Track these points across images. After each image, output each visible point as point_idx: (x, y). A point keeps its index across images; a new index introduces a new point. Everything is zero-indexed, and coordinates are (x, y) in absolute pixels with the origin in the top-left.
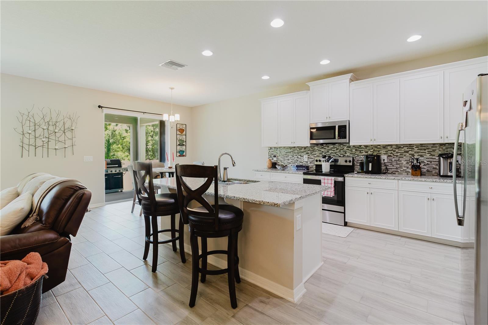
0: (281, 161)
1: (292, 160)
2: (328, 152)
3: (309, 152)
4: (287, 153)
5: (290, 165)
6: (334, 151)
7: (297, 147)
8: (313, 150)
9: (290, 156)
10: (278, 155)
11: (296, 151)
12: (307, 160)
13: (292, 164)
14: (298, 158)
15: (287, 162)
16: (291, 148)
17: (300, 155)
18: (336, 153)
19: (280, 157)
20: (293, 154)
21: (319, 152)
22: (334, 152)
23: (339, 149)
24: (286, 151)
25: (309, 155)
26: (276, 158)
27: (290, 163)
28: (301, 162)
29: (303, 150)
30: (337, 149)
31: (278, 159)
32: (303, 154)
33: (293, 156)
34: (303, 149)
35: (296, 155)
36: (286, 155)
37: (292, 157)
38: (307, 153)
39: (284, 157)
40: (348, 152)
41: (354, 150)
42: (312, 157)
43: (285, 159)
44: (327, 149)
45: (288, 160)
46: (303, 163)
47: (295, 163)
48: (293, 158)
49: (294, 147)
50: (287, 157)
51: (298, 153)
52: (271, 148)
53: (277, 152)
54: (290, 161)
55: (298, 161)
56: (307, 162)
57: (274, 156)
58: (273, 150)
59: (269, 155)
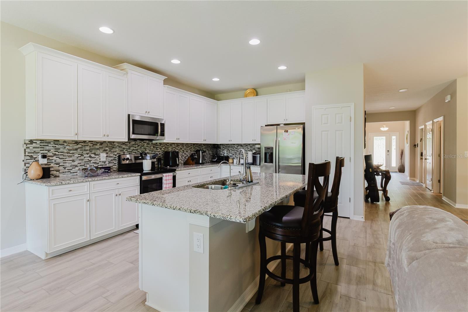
0: (57, 164)
7: (90, 142)
10: (49, 154)
16: (77, 142)
19: (54, 157)
20: (82, 151)
22: (136, 149)
26: (46, 159)
31: (49, 161)
36: (68, 153)
49: (85, 141)
52: (31, 142)
53: (47, 148)
57: (44, 157)
58: (38, 146)
59: (27, 154)
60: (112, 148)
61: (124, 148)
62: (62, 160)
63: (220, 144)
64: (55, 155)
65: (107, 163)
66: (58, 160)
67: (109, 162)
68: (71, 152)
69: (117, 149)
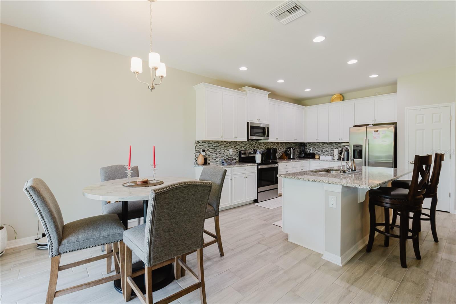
0: (209, 156)
1: (219, 155)
2: (245, 146)
3: (233, 146)
4: (215, 147)
5: (218, 159)
6: (248, 145)
7: (224, 141)
8: (236, 144)
9: (218, 151)
10: (206, 149)
11: (223, 146)
12: (232, 154)
13: (220, 159)
14: (225, 152)
15: (215, 157)
16: (218, 142)
17: (227, 149)
18: (249, 147)
19: (208, 152)
20: (220, 148)
21: (240, 146)
23: (251, 144)
24: (214, 145)
25: (233, 149)
26: (205, 153)
27: (218, 158)
28: (227, 156)
29: (228, 145)
30: (250, 144)
32: (229, 148)
33: (221, 150)
34: (229, 143)
35: (223, 149)
36: (214, 149)
37: (219, 151)
38: (232, 147)
39: (212, 152)
40: (256, 147)
41: (258, 145)
42: (235, 151)
43: (213, 153)
44: (245, 144)
45: (216, 154)
46: (229, 157)
47: (222, 157)
48: (221, 152)
49: (222, 142)
50: (215, 151)
51: (225, 147)
52: (198, 142)
53: (205, 146)
54: (217, 156)
55: (225, 155)
56: (232, 155)
57: (204, 151)
58: (201, 144)
59: (196, 149)
60: (235, 146)
61: (242, 146)
62: (211, 154)
63: (307, 143)
64: (208, 150)
65: (233, 156)
66: (210, 154)
67: (234, 156)
68: (216, 148)
69: (238, 147)
